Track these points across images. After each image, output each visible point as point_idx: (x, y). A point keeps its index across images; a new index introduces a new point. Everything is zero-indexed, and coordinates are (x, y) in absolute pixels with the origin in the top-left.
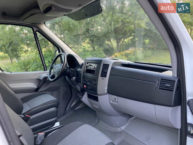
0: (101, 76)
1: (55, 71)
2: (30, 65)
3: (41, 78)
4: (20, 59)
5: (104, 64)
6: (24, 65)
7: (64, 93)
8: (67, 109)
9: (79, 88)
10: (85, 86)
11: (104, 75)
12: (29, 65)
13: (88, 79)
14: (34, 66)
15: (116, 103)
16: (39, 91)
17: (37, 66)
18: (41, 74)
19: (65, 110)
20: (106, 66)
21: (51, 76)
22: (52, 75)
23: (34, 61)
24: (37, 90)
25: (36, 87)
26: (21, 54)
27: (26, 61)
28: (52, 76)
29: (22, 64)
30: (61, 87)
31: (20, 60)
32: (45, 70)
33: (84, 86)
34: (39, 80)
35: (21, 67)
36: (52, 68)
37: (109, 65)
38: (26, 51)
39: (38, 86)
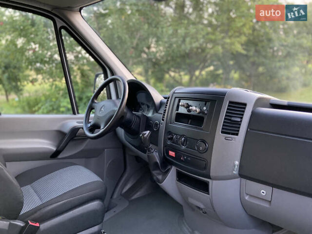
0: (222, 132)
1: (100, 114)
2: (40, 105)
3: (67, 130)
4: (22, 94)
5: (230, 102)
6: (29, 104)
7: (111, 163)
8: (115, 196)
9: (156, 156)
10: (172, 153)
11: (231, 128)
12: (37, 104)
13: (182, 136)
14: (46, 108)
15: (266, 205)
16: (60, 157)
17: (51, 108)
18: (67, 121)
19: (111, 197)
20: (238, 107)
21: (89, 125)
22: (91, 124)
23: (46, 100)
24: (55, 155)
25: (54, 149)
26: (23, 86)
27: (33, 98)
28: (91, 126)
29: (25, 104)
30: (106, 150)
31: (21, 97)
32: (74, 113)
33: (168, 153)
34: (61, 134)
35: (23, 108)
36: (91, 108)
37: (245, 105)
38: (33, 81)
39: (58, 147)
